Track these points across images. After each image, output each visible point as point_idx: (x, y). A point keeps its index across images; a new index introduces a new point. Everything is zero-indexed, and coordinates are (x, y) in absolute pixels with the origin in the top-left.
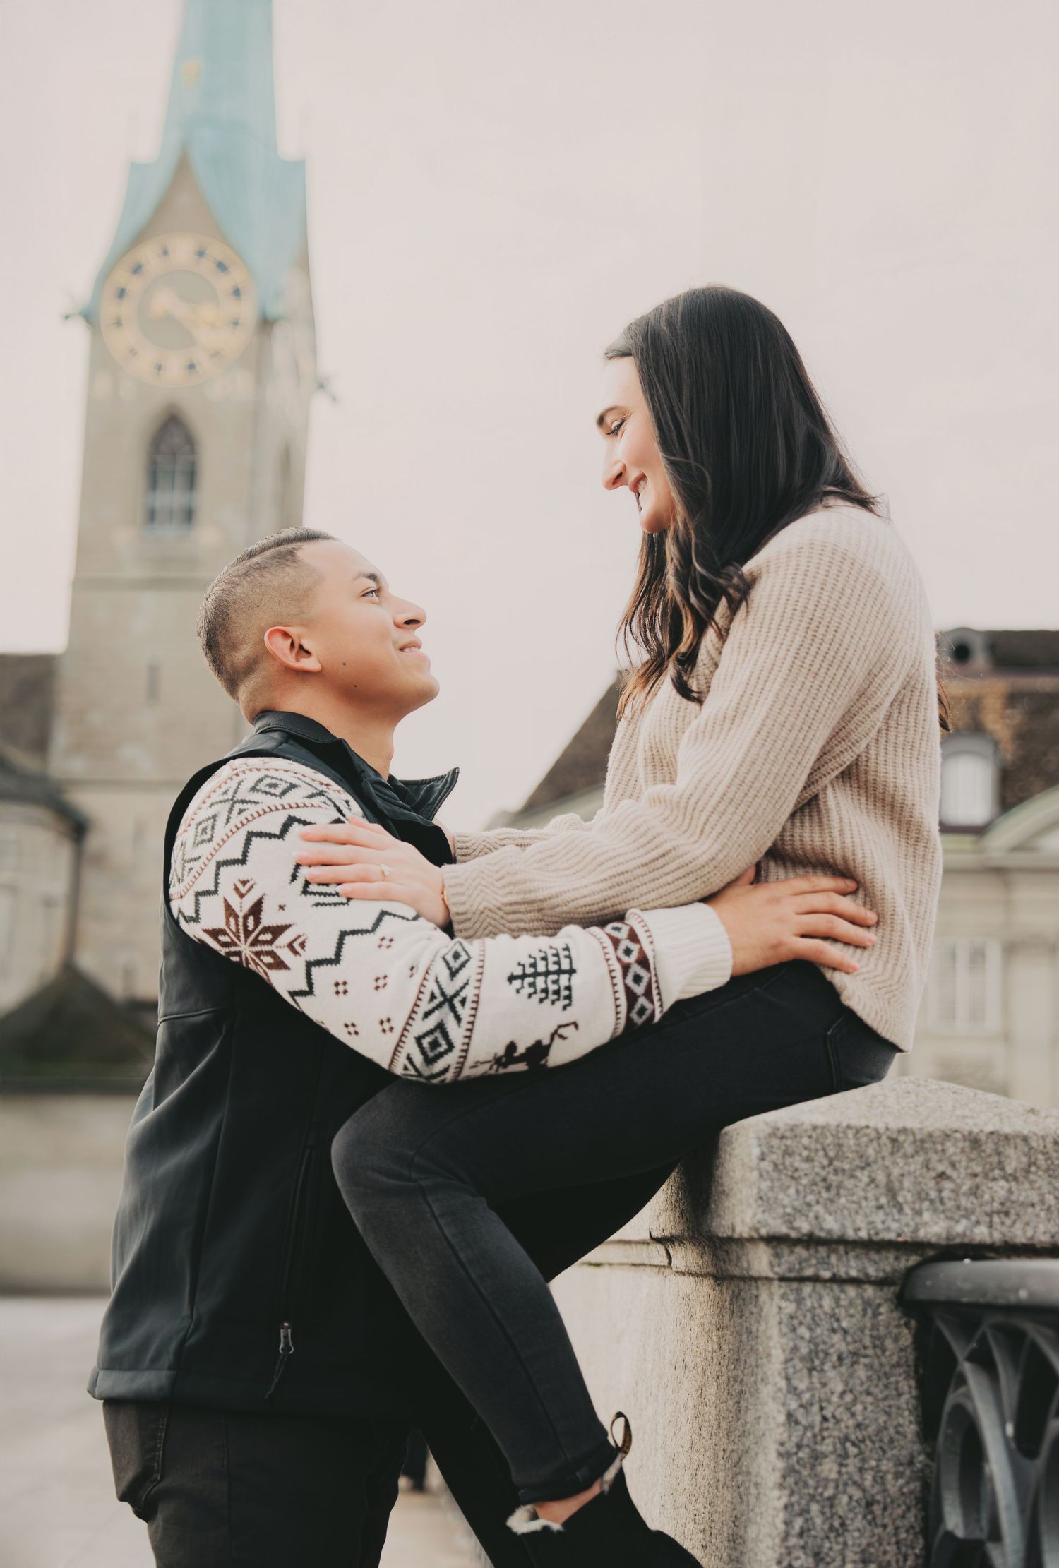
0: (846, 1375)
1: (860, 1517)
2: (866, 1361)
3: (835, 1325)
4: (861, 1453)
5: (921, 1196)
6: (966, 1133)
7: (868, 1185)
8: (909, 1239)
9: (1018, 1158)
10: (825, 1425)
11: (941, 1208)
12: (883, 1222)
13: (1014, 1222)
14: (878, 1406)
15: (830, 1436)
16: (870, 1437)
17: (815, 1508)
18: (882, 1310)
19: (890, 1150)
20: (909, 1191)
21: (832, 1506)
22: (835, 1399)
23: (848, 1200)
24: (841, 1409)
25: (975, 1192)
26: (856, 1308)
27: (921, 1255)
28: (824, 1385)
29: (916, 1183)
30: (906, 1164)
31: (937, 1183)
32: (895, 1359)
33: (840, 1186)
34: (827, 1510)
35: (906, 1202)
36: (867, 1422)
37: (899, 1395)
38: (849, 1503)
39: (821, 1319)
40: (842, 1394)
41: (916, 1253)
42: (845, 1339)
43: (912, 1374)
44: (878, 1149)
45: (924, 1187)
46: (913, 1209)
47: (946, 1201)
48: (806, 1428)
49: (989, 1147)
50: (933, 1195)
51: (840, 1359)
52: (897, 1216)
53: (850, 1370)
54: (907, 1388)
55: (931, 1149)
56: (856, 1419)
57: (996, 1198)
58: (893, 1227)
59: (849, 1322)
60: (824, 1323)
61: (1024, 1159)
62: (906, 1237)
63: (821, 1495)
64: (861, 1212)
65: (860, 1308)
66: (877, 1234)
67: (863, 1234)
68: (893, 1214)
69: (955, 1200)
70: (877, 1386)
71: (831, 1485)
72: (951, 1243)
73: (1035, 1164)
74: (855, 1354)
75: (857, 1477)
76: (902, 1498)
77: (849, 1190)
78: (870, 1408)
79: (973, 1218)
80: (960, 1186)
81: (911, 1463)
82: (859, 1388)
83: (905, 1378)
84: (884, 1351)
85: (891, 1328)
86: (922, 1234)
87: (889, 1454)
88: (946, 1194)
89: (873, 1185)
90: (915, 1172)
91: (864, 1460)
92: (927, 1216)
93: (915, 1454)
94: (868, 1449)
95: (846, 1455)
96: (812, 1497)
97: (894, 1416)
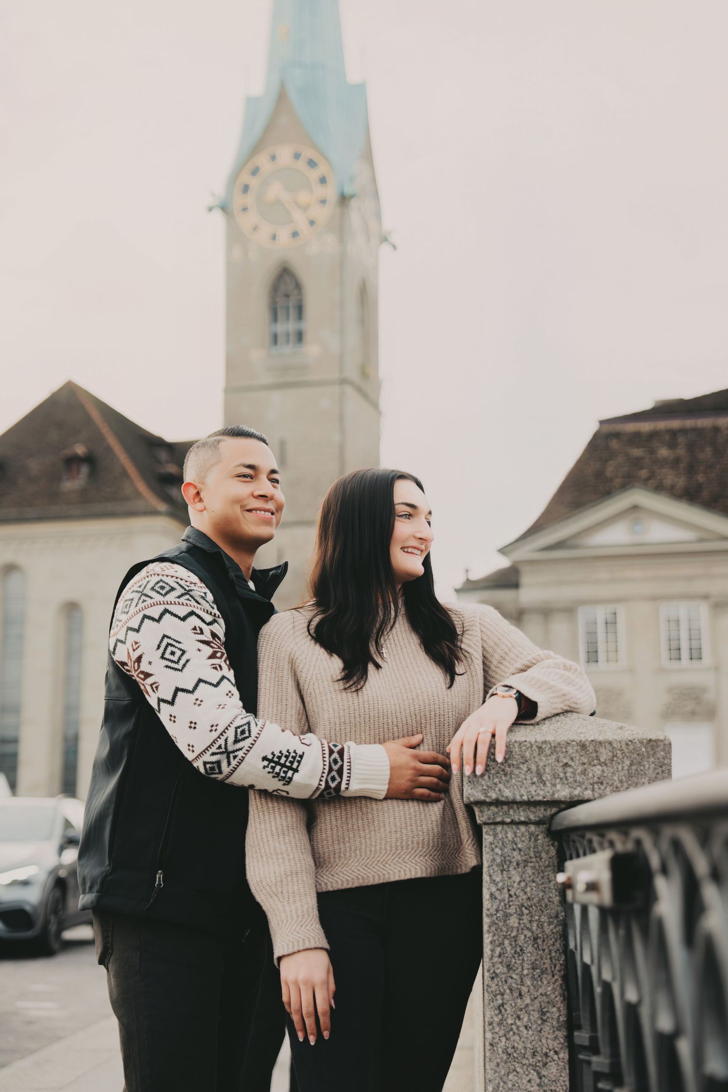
0: (521, 872)
1: (531, 946)
2: (532, 864)
3: (515, 847)
4: (530, 913)
5: (555, 776)
6: (578, 742)
7: (527, 772)
8: (550, 799)
9: (607, 753)
10: (511, 899)
11: (566, 782)
12: (535, 791)
13: (606, 788)
14: (539, 888)
15: (513, 905)
16: (535, 904)
17: (506, 942)
18: (539, 837)
19: (538, 753)
20: (549, 774)
21: (515, 941)
22: (516, 885)
23: (516, 781)
24: (519, 890)
25: (584, 772)
26: (525, 837)
27: (558, 808)
28: (510, 878)
29: (552, 770)
30: (546, 760)
31: (564, 769)
32: (547, 862)
33: (511, 773)
34: (513, 943)
35: (547, 780)
36: (533, 896)
38: (525, 939)
39: (507, 844)
40: (520, 882)
41: (554, 806)
42: (520, 854)
44: (531, 753)
45: (557, 772)
46: (551, 784)
47: (569, 778)
48: (500, 901)
49: (591, 749)
50: (562, 775)
51: (518, 864)
52: (542, 788)
53: (523, 870)
55: (560, 751)
56: (528, 895)
57: (595, 775)
58: (540, 793)
59: (522, 845)
60: (509, 846)
61: (610, 754)
62: (548, 798)
63: (510, 935)
64: (523, 786)
65: (527, 837)
66: (532, 797)
67: (525, 798)
68: (540, 787)
69: (573, 778)
70: (538, 877)
71: (515, 930)
72: (572, 800)
73: (616, 756)
74: (526, 861)
75: (528, 926)
76: (553, 935)
77: (516, 775)
78: (534, 889)
79: (584, 786)
80: (576, 770)
81: (557, 917)
82: (528, 879)
83: (553, 873)
84: (541, 859)
85: (544, 847)
86: (556, 796)
87: (545, 912)
88: (568, 774)
89: (529, 772)
90: (551, 763)
91: (532, 916)
92: (559, 787)
93: (559, 912)
94: (534, 910)
95: (522, 914)
96: (505, 937)
97: (547, 892)
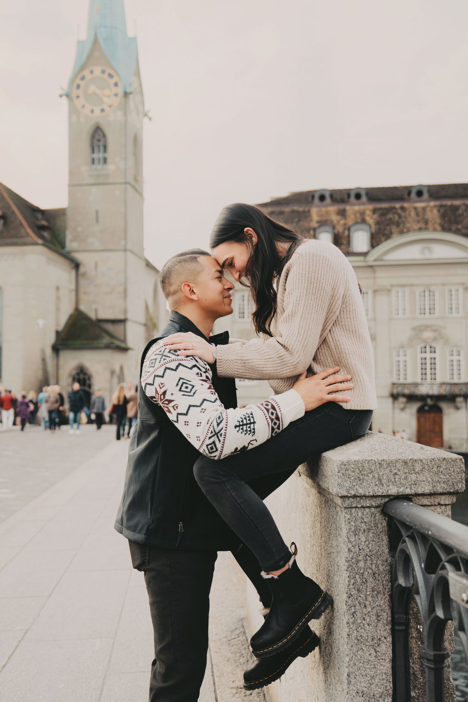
0: (366, 536)
1: (371, 578)
2: (372, 531)
3: (363, 521)
4: (371, 559)
5: (389, 481)
6: (403, 460)
7: (372, 478)
8: (386, 494)
9: (419, 467)
10: (360, 551)
11: (395, 484)
12: (377, 490)
13: (418, 487)
14: (376, 545)
15: (361, 555)
16: (374, 554)
17: (357, 576)
18: (377, 515)
19: (379, 467)
20: (385, 479)
21: (363, 575)
22: (363, 543)
23: (366, 484)
24: (365, 546)
25: (406, 478)
28: (359, 539)
29: (388, 477)
30: (384, 471)
31: (394, 476)
32: (381, 530)
33: (363, 479)
34: (361, 577)
35: (384, 483)
36: (373, 549)
37: (383, 541)
38: (368, 574)
40: (365, 541)
41: (388, 498)
42: (366, 525)
43: (387, 534)
44: (375, 467)
45: (390, 478)
46: (387, 485)
47: (397, 482)
48: (354, 553)
49: (410, 464)
50: (393, 480)
51: (364, 531)
52: (382, 488)
53: (367, 534)
54: (385, 539)
55: (392, 465)
56: (370, 549)
57: (412, 480)
58: (380, 491)
59: (367, 519)
60: (359, 520)
61: (421, 467)
62: (385, 494)
63: (359, 572)
64: (371, 487)
65: (370, 515)
66: (375, 493)
67: (371, 494)
68: (380, 487)
69: (400, 481)
70: (376, 539)
71: (362, 569)
72: (399, 495)
73: (424, 468)
74: (369, 529)
75: (370, 566)
76: (384, 572)
77: (366, 480)
80: (401, 477)
81: (387, 561)
82: (370, 539)
83: (385, 536)
84: (378, 528)
85: (380, 520)
86: (389, 493)
87: (380, 559)
88: (397, 480)
89: (374, 478)
90: (387, 473)
91: (372, 561)
92: (391, 487)
93: (388, 558)
94: (373, 558)
95: (367, 560)
96: (357, 573)
97: (381, 547)
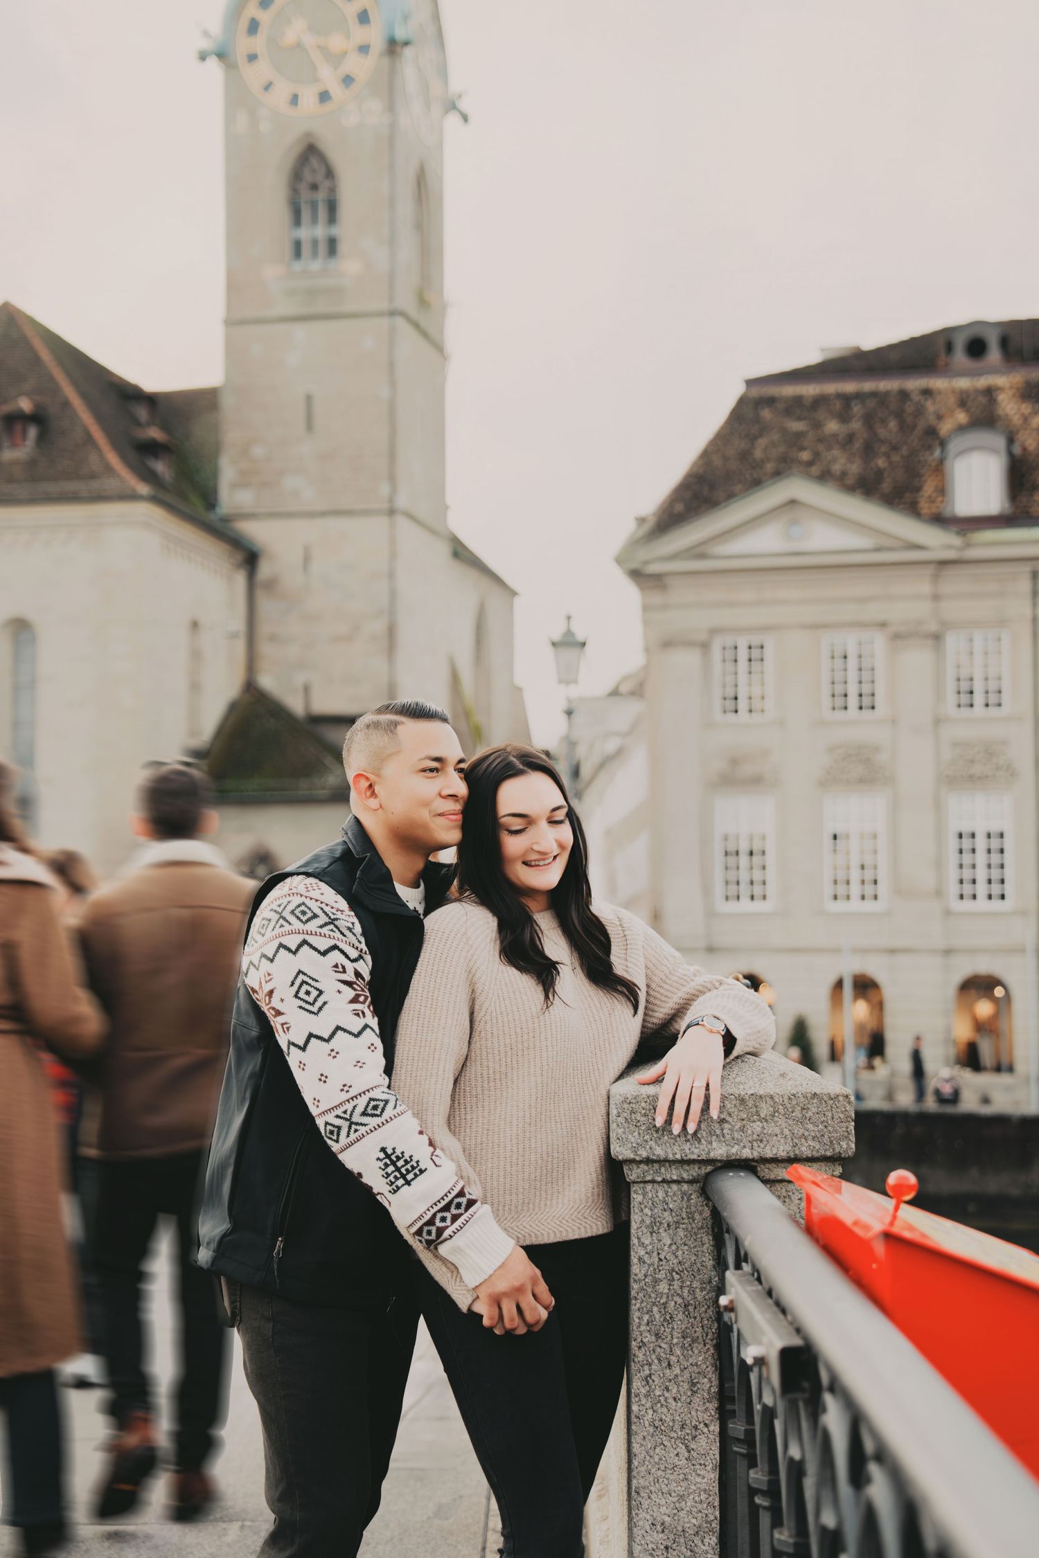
0: (672, 1234)
1: (681, 1313)
2: (684, 1226)
3: (666, 1207)
4: (681, 1277)
5: (711, 1133)
6: (738, 1095)
8: (706, 1158)
9: (768, 1108)
10: (661, 1263)
11: (723, 1139)
12: (690, 1149)
13: (766, 1146)
14: (691, 1251)
15: (663, 1270)
16: (686, 1269)
17: (655, 1309)
18: (692, 1197)
20: (704, 1130)
21: (665, 1308)
22: (666, 1248)
24: (669, 1254)
25: (742, 1129)
26: (678, 1197)
27: (713, 1166)
28: (660, 1241)
29: (708, 1126)
32: (700, 1224)
34: (662, 1310)
35: (703, 1137)
36: (685, 1260)
37: (703, 1244)
38: (675, 1306)
39: (657, 1204)
40: (671, 1244)
41: (710, 1165)
42: (671, 1214)
43: (710, 1232)
45: (713, 1128)
46: (706, 1141)
47: (726, 1135)
48: (649, 1265)
49: (750, 1103)
50: (718, 1132)
51: (669, 1226)
52: (697, 1146)
53: (675, 1232)
54: (708, 1240)
56: (679, 1259)
57: (755, 1132)
58: (695, 1152)
59: (674, 1205)
60: (659, 1206)
61: (771, 1109)
62: (703, 1157)
63: (659, 1302)
64: (677, 1145)
65: (680, 1197)
66: (686, 1156)
67: (678, 1156)
68: (695, 1145)
69: (731, 1135)
70: (690, 1240)
71: (665, 1296)
72: (729, 1159)
73: (777, 1111)
74: (677, 1222)
75: (679, 1292)
76: (704, 1302)
80: (734, 1126)
81: (710, 1282)
82: (680, 1242)
83: (706, 1235)
84: (694, 1221)
85: (698, 1207)
86: (712, 1155)
87: (698, 1277)
88: (726, 1131)
91: (683, 1282)
92: (714, 1144)
93: (712, 1277)
94: (686, 1275)
95: (673, 1280)
96: (654, 1304)
97: (700, 1256)
